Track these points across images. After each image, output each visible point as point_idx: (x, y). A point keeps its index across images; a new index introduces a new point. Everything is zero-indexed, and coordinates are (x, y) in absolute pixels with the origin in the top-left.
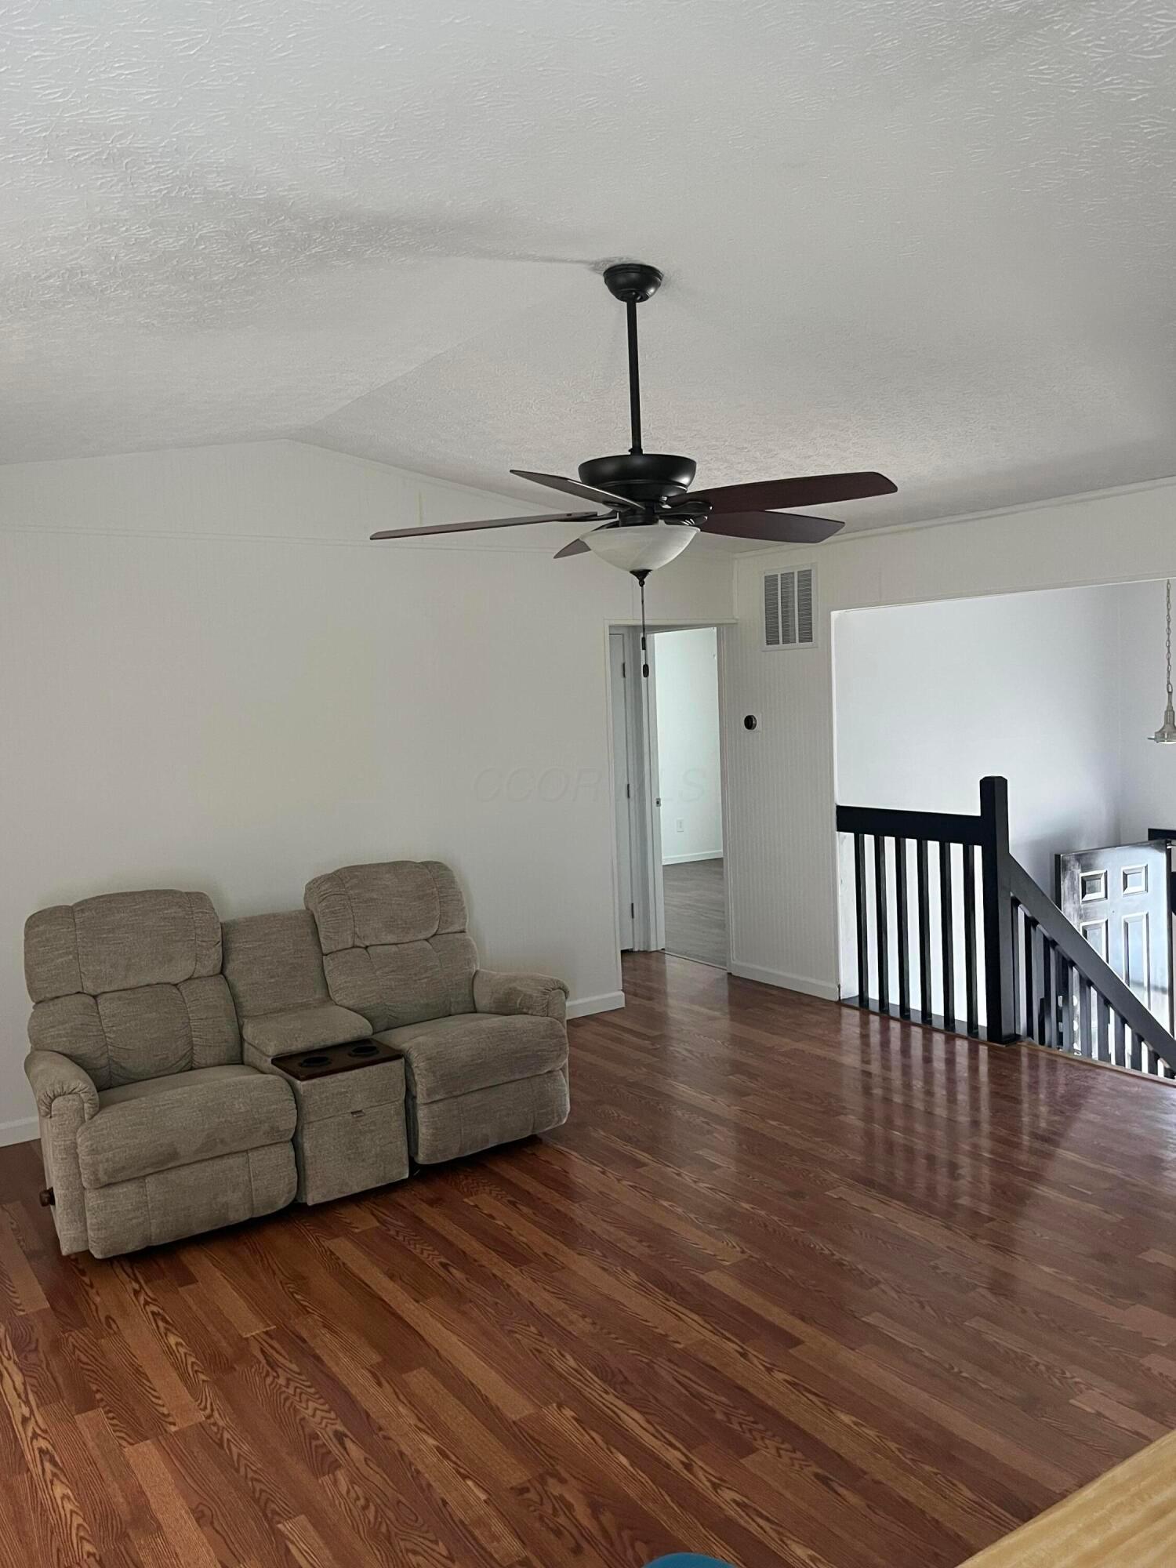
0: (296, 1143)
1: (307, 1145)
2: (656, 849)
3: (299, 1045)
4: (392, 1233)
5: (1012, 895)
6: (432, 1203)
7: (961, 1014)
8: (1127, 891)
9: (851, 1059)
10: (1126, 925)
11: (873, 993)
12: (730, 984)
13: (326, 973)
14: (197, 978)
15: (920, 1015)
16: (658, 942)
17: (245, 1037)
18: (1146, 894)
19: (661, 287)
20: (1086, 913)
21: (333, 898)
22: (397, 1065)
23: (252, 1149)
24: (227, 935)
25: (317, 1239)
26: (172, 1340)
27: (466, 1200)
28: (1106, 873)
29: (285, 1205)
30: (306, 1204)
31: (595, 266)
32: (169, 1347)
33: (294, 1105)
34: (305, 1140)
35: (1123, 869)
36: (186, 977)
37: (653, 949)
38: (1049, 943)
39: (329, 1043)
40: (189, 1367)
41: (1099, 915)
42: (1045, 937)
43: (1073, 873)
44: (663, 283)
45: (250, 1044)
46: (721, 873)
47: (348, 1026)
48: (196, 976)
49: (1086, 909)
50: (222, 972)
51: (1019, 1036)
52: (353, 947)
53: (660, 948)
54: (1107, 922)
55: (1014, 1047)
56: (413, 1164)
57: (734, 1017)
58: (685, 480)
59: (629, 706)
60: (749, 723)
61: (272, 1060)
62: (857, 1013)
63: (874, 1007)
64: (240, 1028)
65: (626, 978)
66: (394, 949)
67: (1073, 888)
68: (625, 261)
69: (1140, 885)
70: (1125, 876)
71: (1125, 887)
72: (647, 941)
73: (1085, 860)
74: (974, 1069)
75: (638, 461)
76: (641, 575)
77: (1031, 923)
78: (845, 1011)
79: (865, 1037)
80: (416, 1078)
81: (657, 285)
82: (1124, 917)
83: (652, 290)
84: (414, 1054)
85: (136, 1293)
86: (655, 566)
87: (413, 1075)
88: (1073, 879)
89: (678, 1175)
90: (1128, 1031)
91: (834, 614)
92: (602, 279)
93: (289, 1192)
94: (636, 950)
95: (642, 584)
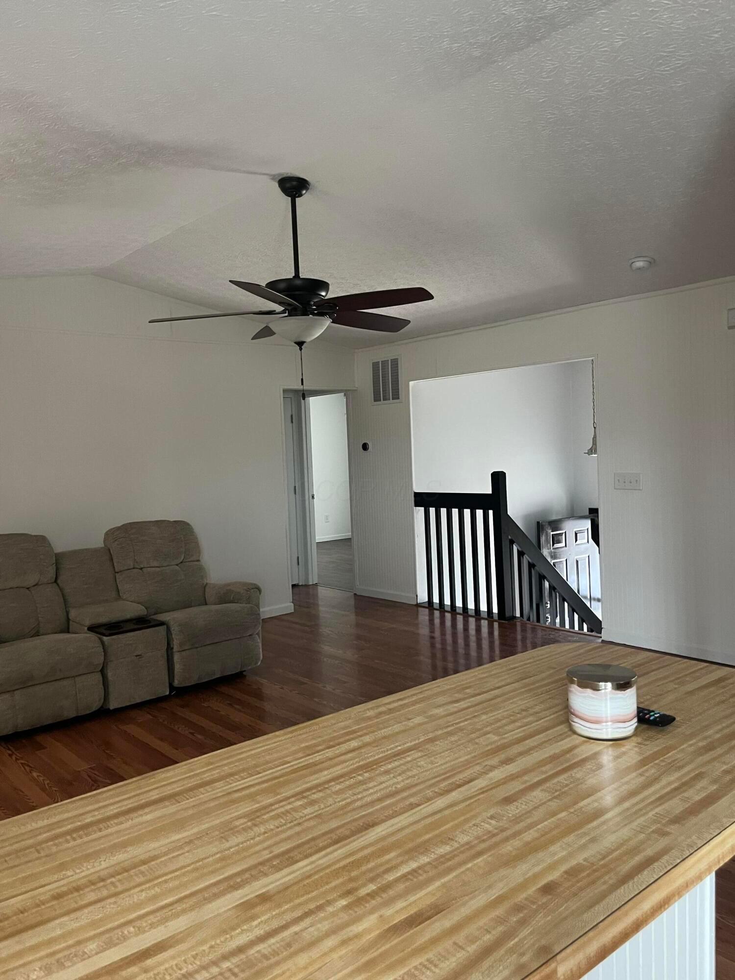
0: (103, 672)
1: (110, 674)
2: (313, 535)
3: (103, 620)
4: (161, 720)
5: (510, 537)
6: (182, 706)
7: (484, 607)
8: (577, 543)
9: (424, 631)
10: (577, 562)
11: (436, 600)
12: (355, 599)
13: (118, 582)
14: (41, 584)
15: (461, 609)
16: (313, 579)
17: (70, 618)
18: (587, 545)
19: (309, 190)
20: (554, 555)
21: (121, 539)
22: (162, 629)
23: (76, 676)
24: (59, 559)
25: (116, 726)
26: (35, 774)
27: (203, 704)
28: (565, 532)
29: (97, 709)
30: (109, 709)
31: (273, 177)
32: (33, 777)
33: (102, 650)
34: (108, 671)
35: (575, 530)
36: (34, 584)
37: (311, 583)
38: (531, 566)
39: (121, 619)
40: (46, 785)
41: (562, 556)
42: (529, 562)
43: (547, 532)
44: (310, 187)
45: (73, 622)
46: (351, 546)
47: (131, 609)
48: (40, 583)
49: (555, 552)
50: (56, 581)
51: (516, 617)
52: (134, 568)
53: (314, 583)
54: (566, 560)
55: (512, 622)
56: (171, 687)
57: (357, 614)
58: (323, 294)
59: (295, 443)
60: (365, 447)
61: (88, 628)
62: (427, 610)
63: (436, 606)
64: (67, 613)
65: (294, 598)
66: (158, 569)
67: (547, 541)
68: (289, 175)
69: (584, 539)
70: (576, 534)
71: (576, 541)
72: (307, 579)
73: (555, 525)
74: (491, 633)
75: (298, 282)
76: (300, 344)
77: (521, 554)
78: (420, 609)
79: (431, 621)
80: (173, 636)
81: (307, 189)
82: (576, 557)
83: (304, 192)
84: (172, 623)
85: (10, 755)
86: (308, 340)
87: (172, 634)
88: (547, 535)
89: (324, 687)
90: (576, 616)
91: (411, 383)
92: (277, 185)
93: (100, 700)
94: (300, 584)
95: (301, 349)
